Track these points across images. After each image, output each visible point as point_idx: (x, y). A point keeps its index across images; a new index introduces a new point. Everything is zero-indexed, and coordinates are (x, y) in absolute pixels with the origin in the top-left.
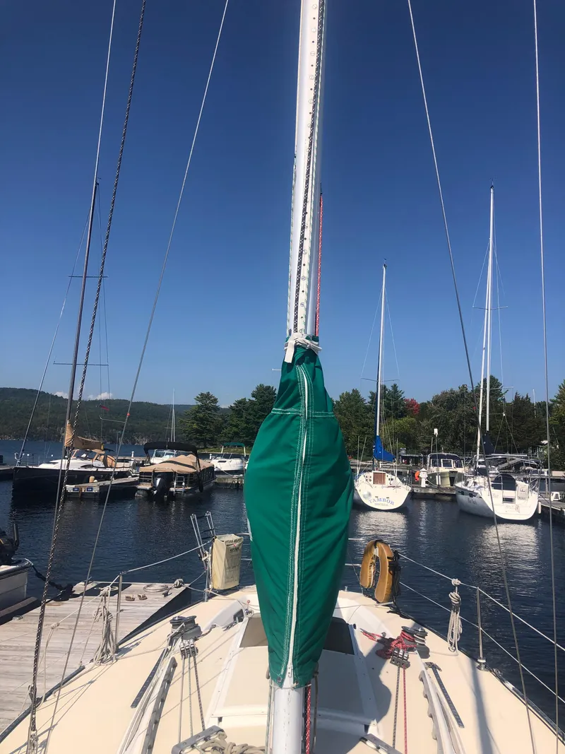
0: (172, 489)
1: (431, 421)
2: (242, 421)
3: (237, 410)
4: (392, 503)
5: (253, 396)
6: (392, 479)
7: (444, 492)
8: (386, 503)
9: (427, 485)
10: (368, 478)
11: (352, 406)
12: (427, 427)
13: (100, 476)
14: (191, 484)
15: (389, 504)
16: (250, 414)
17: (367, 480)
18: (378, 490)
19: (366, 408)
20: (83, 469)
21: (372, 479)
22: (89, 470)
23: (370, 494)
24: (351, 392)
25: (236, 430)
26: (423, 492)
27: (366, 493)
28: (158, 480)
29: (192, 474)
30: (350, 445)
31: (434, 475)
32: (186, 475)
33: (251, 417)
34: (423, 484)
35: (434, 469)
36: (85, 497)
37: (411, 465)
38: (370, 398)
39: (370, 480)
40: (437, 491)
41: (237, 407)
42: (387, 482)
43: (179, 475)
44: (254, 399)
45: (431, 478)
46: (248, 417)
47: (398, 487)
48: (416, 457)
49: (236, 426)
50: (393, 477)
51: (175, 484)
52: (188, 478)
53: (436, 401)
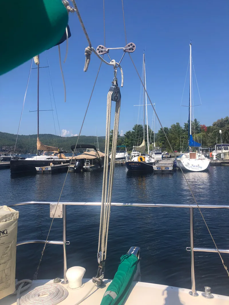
0: (84, 167)
1: (212, 133)
2: (129, 140)
3: (127, 136)
4: (201, 168)
5: (133, 129)
6: (200, 156)
7: (226, 161)
8: (198, 168)
9: (216, 159)
10: (187, 156)
11: (176, 130)
12: (211, 136)
13: (54, 162)
14: (94, 164)
15: (199, 168)
16: (133, 137)
17: (186, 157)
18: (193, 162)
19: (183, 130)
20: (48, 160)
21: (189, 156)
22: (50, 160)
23: (188, 164)
24: (176, 124)
25: (127, 144)
26: (214, 162)
27: (186, 164)
28: (77, 163)
29: (94, 159)
30: (176, 147)
31: (220, 154)
32: (91, 160)
33: (133, 138)
34: (215, 158)
35: (220, 152)
36: (45, 172)
37: (204, 153)
38: (185, 126)
39: (188, 157)
40: (222, 161)
41: (127, 134)
42: (197, 157)
43: (88, 160)
44: (134, 131)
45: (219, 156)
46: (132, 138)
47: (204, 159)
48: (206, 149)
49: (128, 142)
50: (200, 155)
51: (85, 164)
52: (92, 161)
53: (214, 125)
